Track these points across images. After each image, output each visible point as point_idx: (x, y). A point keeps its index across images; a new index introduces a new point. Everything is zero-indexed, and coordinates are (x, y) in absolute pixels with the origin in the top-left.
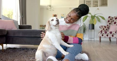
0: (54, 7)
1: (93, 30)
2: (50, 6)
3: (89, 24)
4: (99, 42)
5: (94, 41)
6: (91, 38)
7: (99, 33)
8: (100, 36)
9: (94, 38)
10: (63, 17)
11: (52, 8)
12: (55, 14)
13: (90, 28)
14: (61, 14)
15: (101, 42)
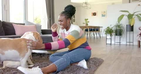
0: (91, 4)
1: (132, 32)
2: (86, 3)
3: (127, 25)
4: (138, 47)
5: (133, 45)
6: (130, 42)
7: (137, 36)
8: (139, 40)
9: (133, 42)
10: (104, 15)
11: (89, 6)
12: (94, 12)
13: (128, 30)
14: (102, 12)
15: (140, 47)
